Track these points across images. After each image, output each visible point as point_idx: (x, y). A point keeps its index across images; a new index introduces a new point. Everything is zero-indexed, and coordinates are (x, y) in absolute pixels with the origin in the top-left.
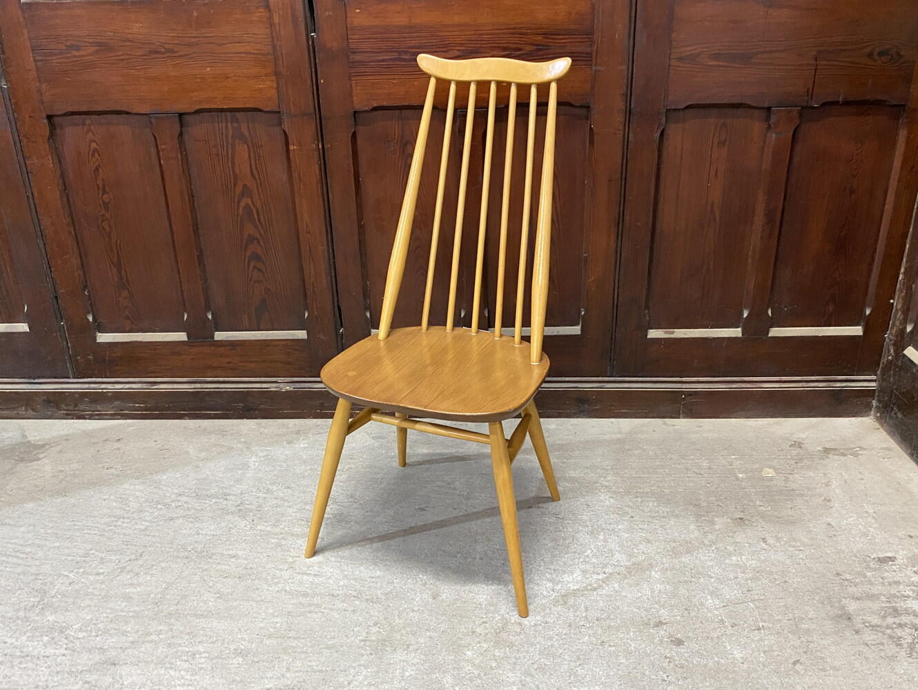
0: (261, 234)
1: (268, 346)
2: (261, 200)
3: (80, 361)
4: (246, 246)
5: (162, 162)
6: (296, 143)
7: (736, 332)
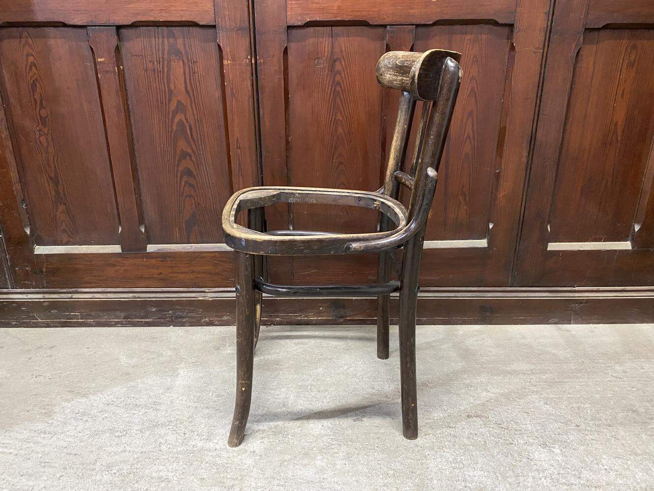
0: (193, 151)
1: (197, 258)
2: (194, 116)
3: (17, 272)
4: (179, 161)
5: (99, 75)
6: (230, 58)
7: (626, 245)
